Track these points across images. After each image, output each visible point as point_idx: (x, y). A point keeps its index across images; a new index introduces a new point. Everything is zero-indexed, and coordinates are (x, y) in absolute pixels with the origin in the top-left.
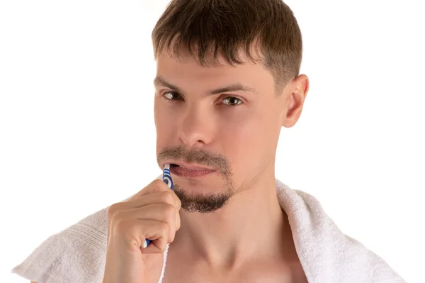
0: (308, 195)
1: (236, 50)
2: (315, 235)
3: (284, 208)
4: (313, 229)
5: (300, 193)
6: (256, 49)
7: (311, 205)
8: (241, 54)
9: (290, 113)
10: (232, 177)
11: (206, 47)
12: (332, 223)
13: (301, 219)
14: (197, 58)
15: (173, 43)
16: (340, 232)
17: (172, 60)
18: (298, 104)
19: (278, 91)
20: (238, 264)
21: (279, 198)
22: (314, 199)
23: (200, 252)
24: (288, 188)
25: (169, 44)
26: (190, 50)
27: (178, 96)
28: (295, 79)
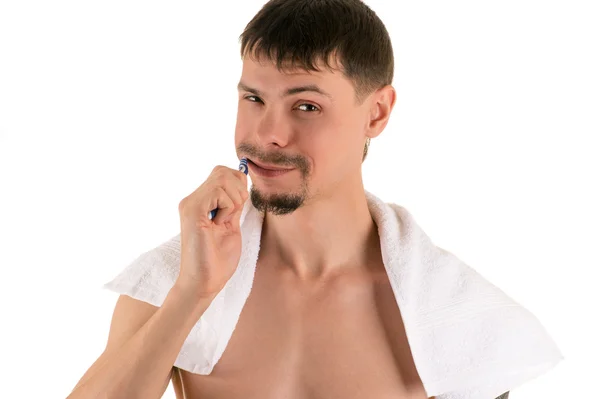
1: (314, 57)
2: (402, 244)
6: (335, 59)
7: (401, 217)
8: (318, 62)
9: (373, 123)
11: (284, 53)
14: (275, 63)
15: (254, 48)
17: (254, 65)
18: (383, 114)
19: (359, 101)
20: (325, 275)
23: (286, 261)
25: (251, 49)
26: (269, 55)
27: (259, 101)
28: (380, 90)
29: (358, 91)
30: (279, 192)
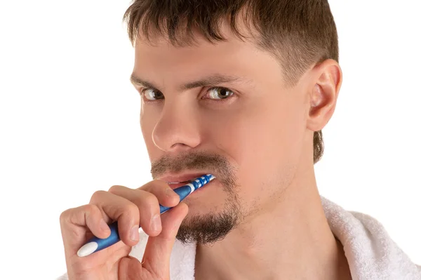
0: (368, 217)
2: (379, 269)
3: (337, 235)
4: (376, 262)
5: (357, 215)
7: (372, 229)
10: (237, 190)
12: (401, 252)
13: (360, 248)
16: (411, 264)
21: (330, 224)
22: (376, 222)
24: (342, 210)
28: (317, 66)
29: (286, 67)
30: (202, 213)
